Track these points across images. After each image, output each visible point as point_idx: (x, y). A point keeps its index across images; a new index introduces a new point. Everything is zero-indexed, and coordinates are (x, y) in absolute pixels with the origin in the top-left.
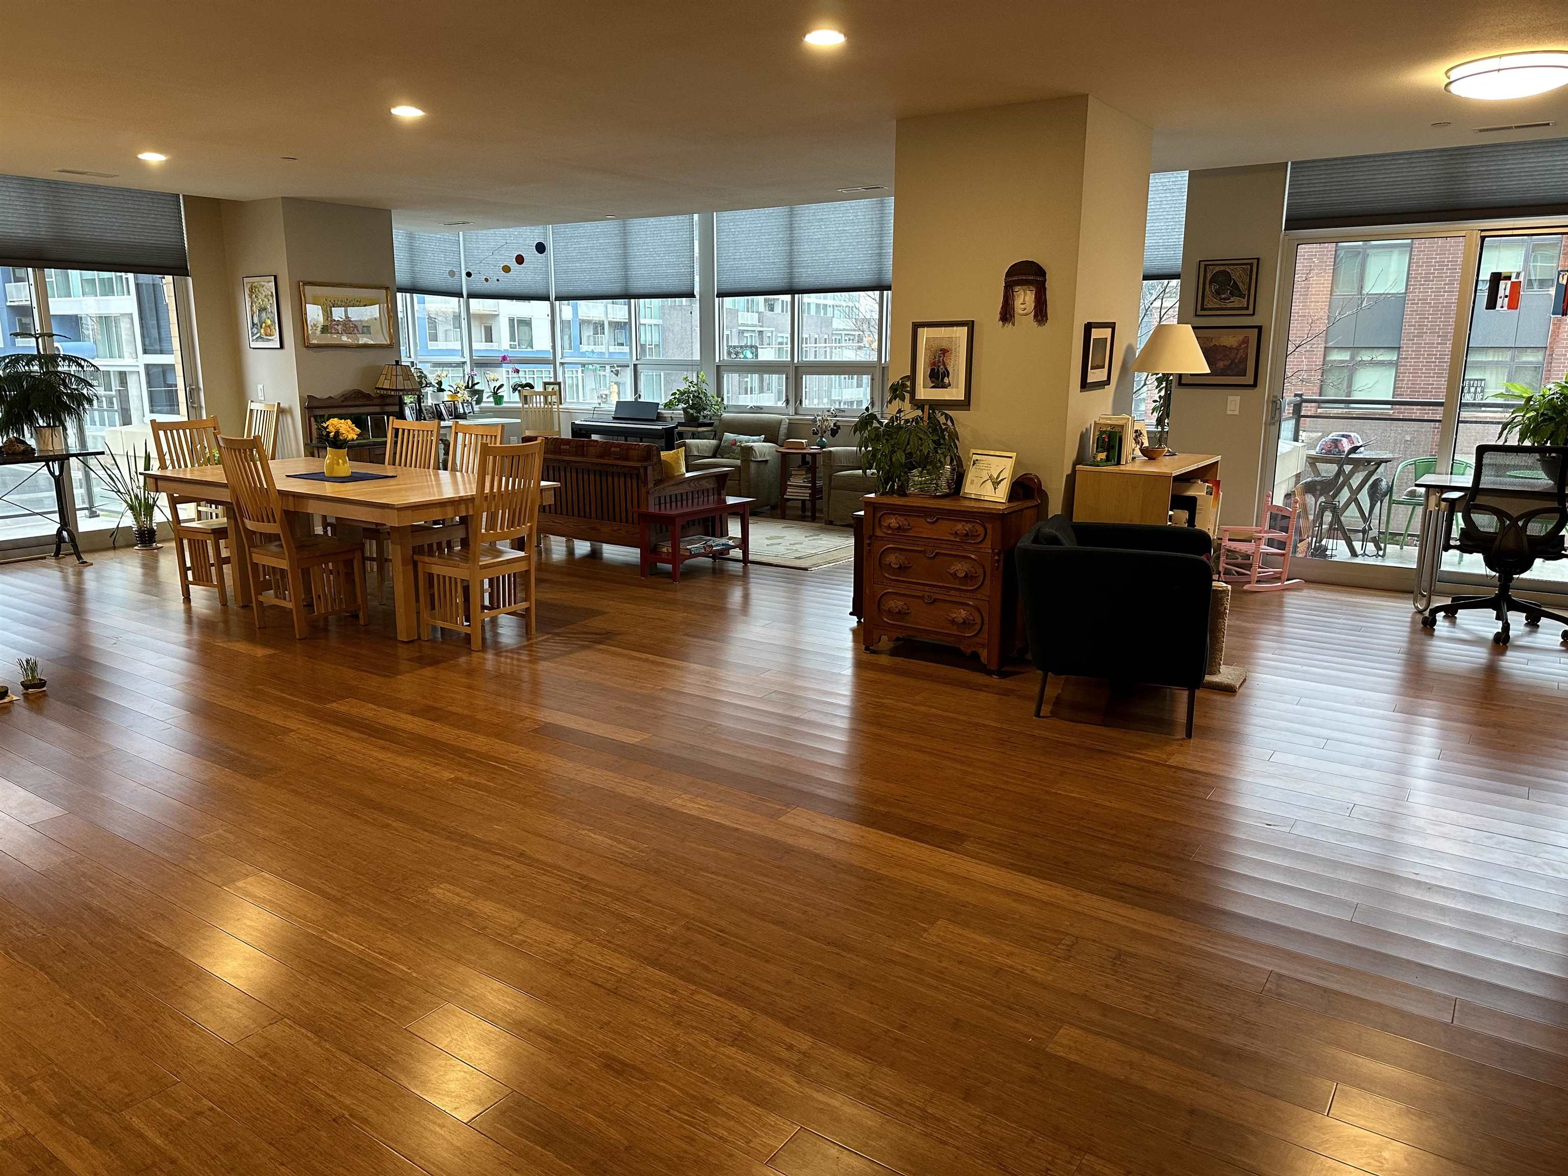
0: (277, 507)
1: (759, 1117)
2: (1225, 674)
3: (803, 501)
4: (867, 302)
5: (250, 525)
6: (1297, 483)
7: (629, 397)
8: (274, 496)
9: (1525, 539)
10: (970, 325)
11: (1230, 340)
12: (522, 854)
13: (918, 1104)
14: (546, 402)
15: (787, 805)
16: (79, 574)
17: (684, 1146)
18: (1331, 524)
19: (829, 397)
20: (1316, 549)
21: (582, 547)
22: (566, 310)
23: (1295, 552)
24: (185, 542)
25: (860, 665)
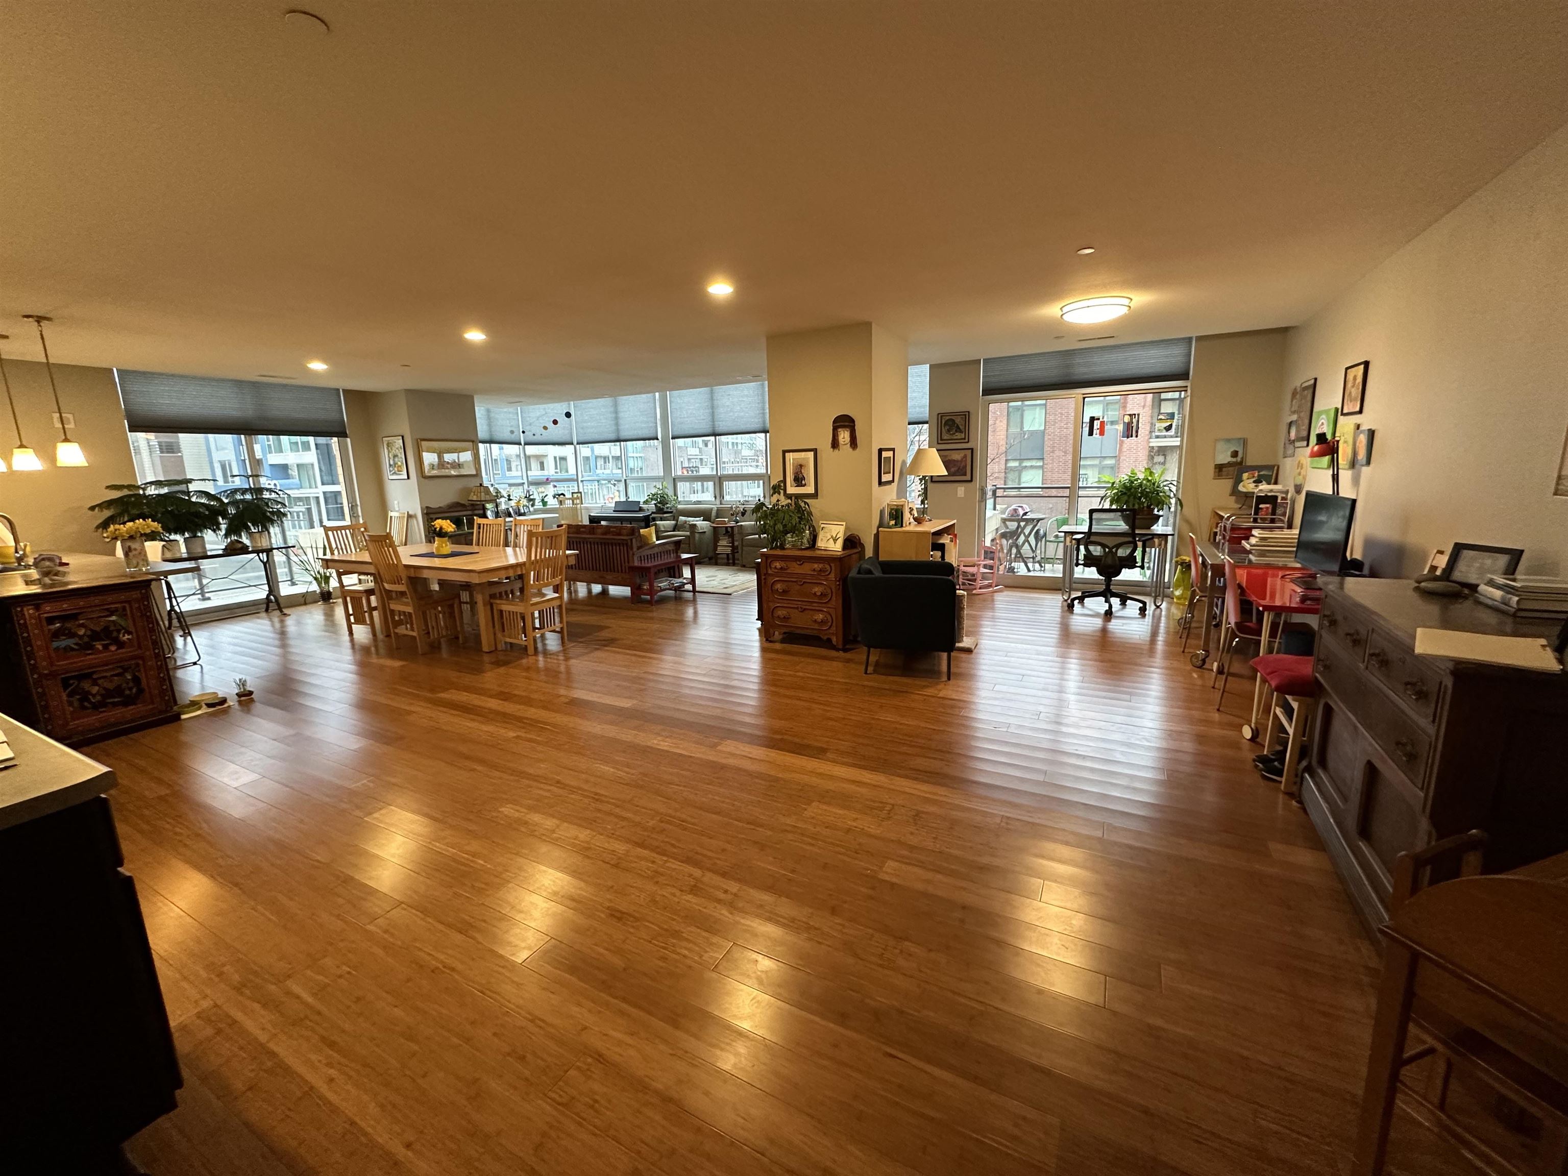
0: (404, 574)
1: (707, 939)
2: (966, 642)
3: (728, 554)
4: (760, 440)
5: (387, 586)
6: (997, 533)
7: (623, 499)
8: (400, 568)
9: (1117, 559)
10: (815, 451)
11: (957, 456)
12: (558, 782)
13: (804, 919)
14: (573, 504)
15: (722, 739)
16: (282, 621)
17: (661, 964)
18: (1016, 554)
19: (742, 494)
20: (1009, 568)
21: (597, 588)
22: (585, 451)
23: (998, 571)
24: (348, 599)
25: (764, 650)
